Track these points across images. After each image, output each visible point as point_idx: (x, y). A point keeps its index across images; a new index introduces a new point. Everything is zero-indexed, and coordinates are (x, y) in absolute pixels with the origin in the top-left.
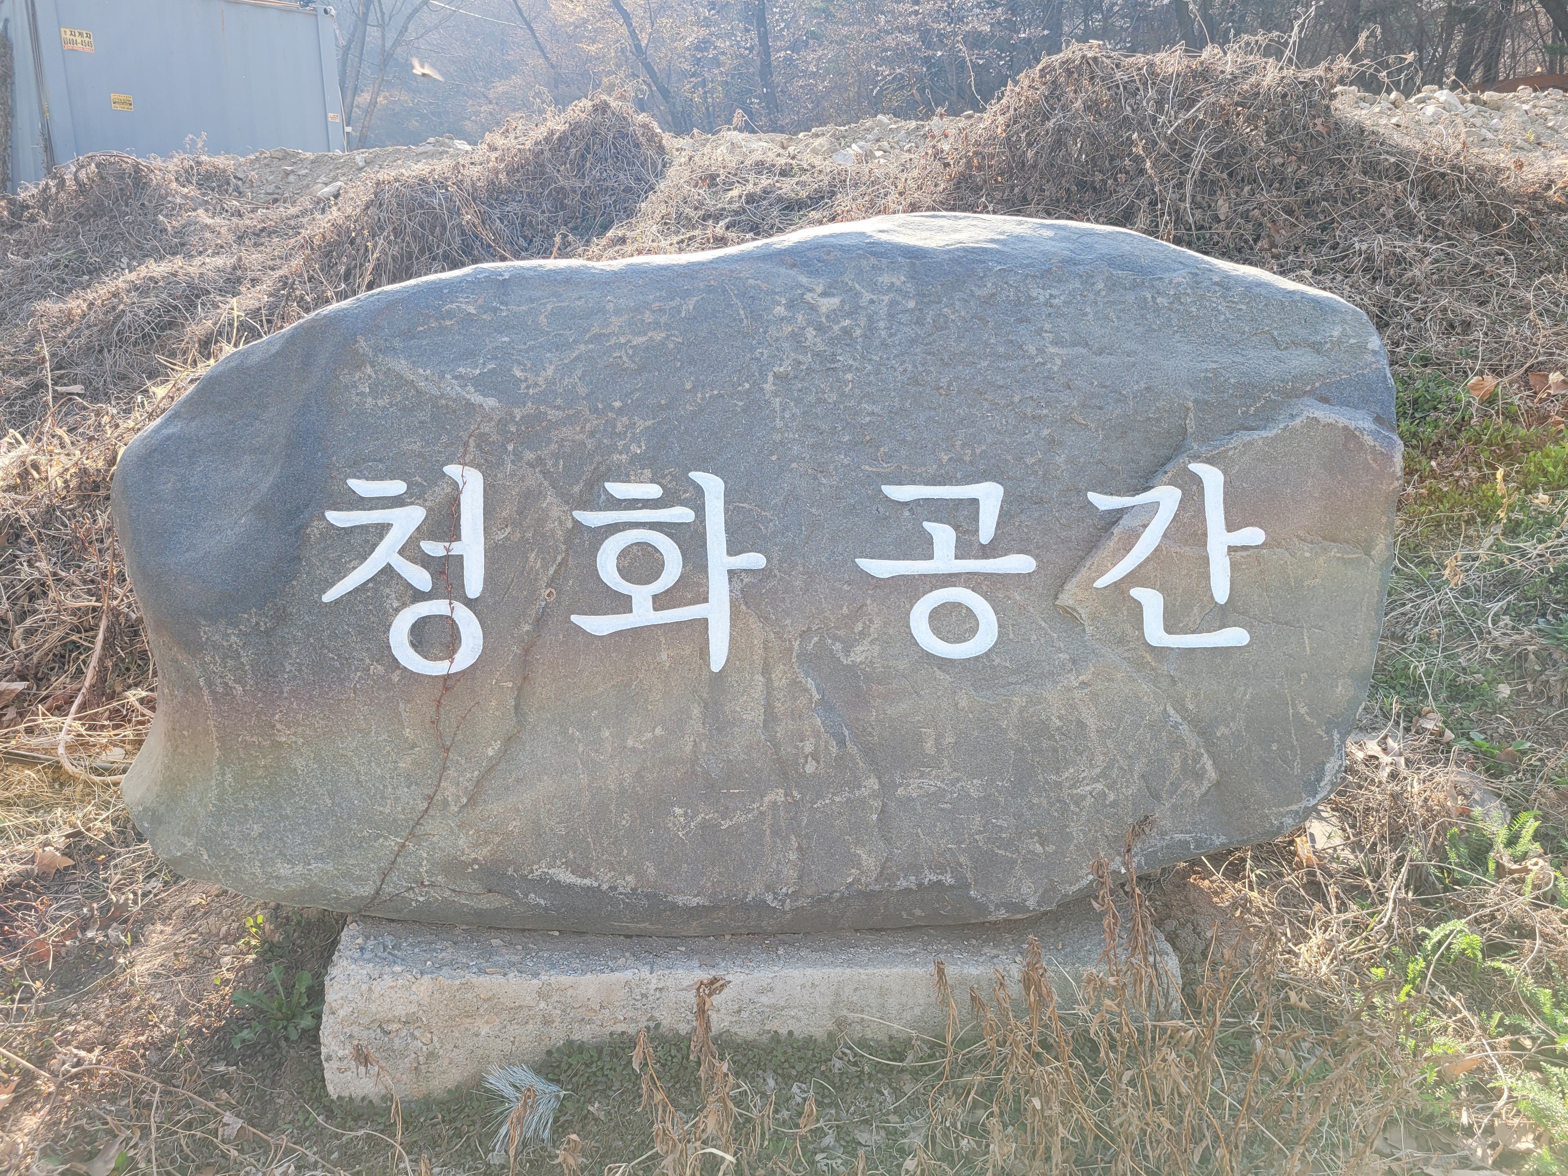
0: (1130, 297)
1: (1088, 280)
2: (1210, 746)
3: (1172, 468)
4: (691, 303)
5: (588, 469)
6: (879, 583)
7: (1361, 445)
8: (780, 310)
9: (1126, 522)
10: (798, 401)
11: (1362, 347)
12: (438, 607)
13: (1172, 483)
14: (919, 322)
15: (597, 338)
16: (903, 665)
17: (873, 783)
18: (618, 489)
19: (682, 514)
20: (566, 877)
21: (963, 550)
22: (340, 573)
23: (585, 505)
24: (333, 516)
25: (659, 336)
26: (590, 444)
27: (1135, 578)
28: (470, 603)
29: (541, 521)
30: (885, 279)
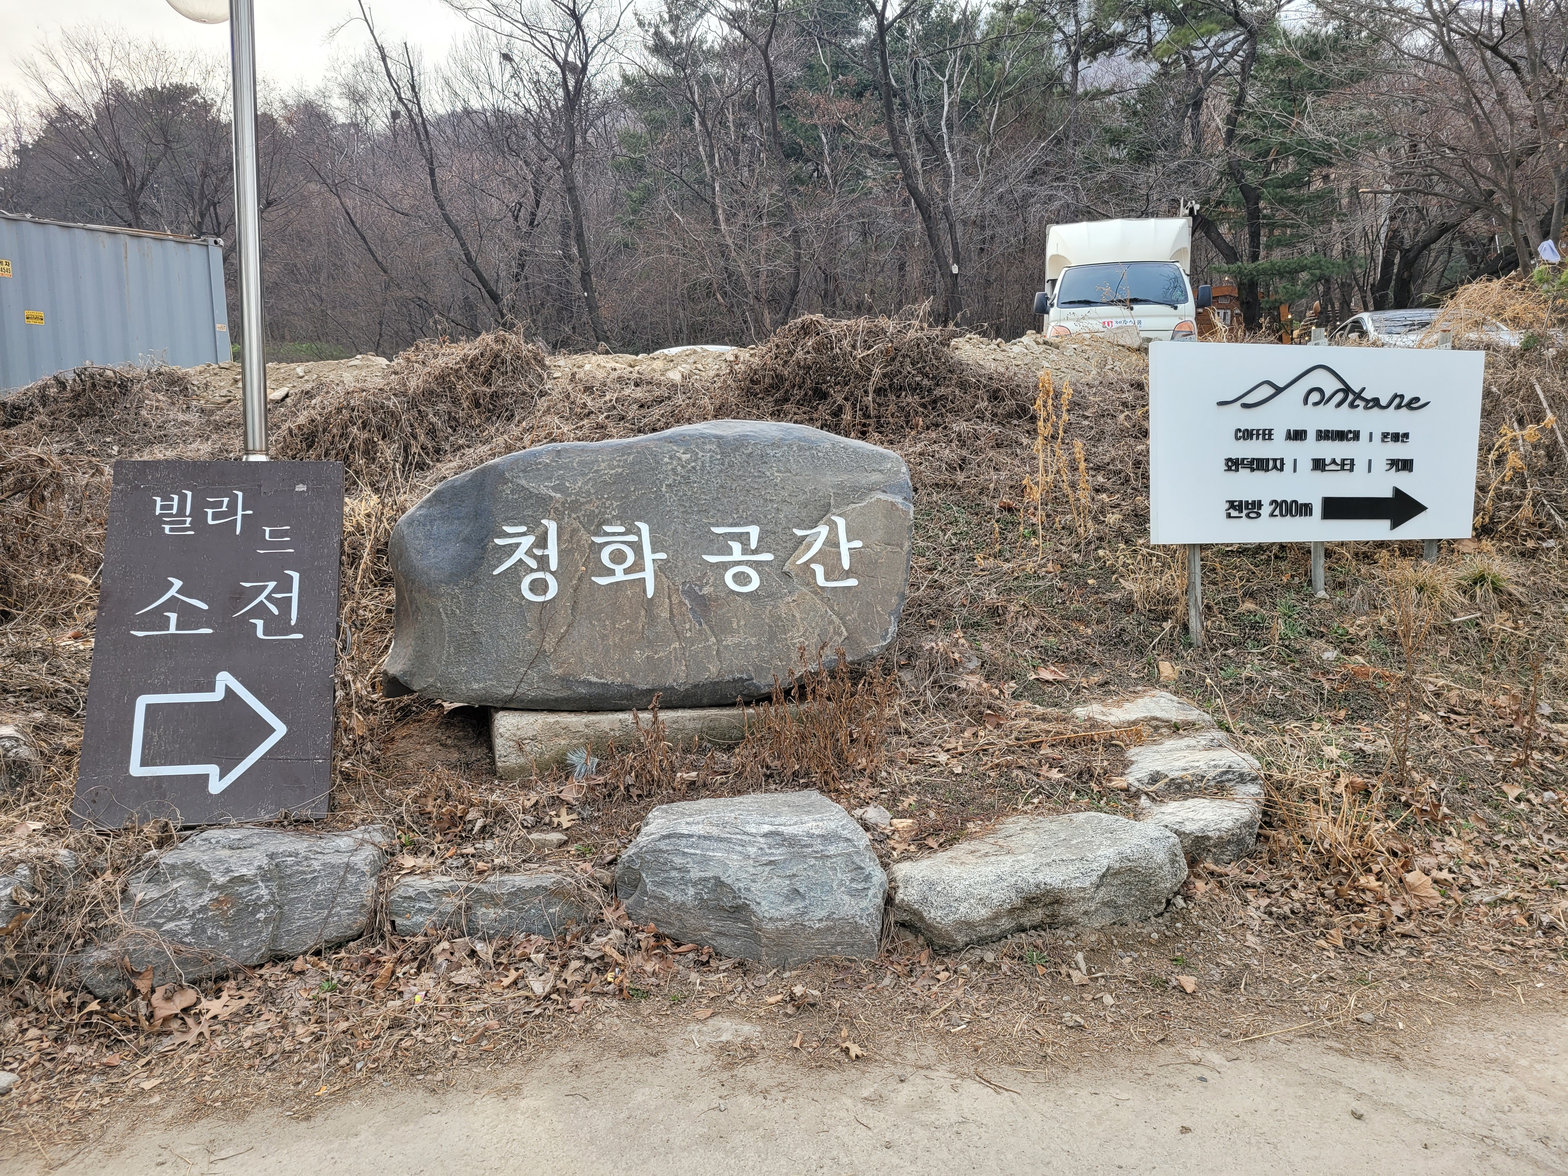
0: (808, 453)
1: (790, 446)
2: (844, 624)
3: (825, 519)
4: (632, 457)
5: (596, 520)
6: (712, 565)
7: (897, 509)
8: (666, 460)
9: (808, 539)
10: (676, 495)
11: (899, 471)
12: (539, 575)
13: (825, 524)
14: (723, 464)
15: (597, 471)
16: (723, 595)
17: (713, 639)
18: (608, 529)
19: (633, 538)
20: (594, 679)
21: (745, 552)
22: (501, 563)
23: (596, 534)
24: (498, 541)
25: (620, 470)
26: (597, 511)
27: (812, 560)
28: (552, 573)
29: (579, 541)
30: (708, 447)
